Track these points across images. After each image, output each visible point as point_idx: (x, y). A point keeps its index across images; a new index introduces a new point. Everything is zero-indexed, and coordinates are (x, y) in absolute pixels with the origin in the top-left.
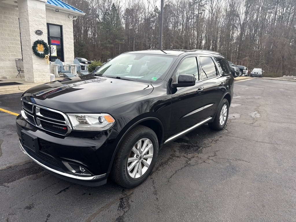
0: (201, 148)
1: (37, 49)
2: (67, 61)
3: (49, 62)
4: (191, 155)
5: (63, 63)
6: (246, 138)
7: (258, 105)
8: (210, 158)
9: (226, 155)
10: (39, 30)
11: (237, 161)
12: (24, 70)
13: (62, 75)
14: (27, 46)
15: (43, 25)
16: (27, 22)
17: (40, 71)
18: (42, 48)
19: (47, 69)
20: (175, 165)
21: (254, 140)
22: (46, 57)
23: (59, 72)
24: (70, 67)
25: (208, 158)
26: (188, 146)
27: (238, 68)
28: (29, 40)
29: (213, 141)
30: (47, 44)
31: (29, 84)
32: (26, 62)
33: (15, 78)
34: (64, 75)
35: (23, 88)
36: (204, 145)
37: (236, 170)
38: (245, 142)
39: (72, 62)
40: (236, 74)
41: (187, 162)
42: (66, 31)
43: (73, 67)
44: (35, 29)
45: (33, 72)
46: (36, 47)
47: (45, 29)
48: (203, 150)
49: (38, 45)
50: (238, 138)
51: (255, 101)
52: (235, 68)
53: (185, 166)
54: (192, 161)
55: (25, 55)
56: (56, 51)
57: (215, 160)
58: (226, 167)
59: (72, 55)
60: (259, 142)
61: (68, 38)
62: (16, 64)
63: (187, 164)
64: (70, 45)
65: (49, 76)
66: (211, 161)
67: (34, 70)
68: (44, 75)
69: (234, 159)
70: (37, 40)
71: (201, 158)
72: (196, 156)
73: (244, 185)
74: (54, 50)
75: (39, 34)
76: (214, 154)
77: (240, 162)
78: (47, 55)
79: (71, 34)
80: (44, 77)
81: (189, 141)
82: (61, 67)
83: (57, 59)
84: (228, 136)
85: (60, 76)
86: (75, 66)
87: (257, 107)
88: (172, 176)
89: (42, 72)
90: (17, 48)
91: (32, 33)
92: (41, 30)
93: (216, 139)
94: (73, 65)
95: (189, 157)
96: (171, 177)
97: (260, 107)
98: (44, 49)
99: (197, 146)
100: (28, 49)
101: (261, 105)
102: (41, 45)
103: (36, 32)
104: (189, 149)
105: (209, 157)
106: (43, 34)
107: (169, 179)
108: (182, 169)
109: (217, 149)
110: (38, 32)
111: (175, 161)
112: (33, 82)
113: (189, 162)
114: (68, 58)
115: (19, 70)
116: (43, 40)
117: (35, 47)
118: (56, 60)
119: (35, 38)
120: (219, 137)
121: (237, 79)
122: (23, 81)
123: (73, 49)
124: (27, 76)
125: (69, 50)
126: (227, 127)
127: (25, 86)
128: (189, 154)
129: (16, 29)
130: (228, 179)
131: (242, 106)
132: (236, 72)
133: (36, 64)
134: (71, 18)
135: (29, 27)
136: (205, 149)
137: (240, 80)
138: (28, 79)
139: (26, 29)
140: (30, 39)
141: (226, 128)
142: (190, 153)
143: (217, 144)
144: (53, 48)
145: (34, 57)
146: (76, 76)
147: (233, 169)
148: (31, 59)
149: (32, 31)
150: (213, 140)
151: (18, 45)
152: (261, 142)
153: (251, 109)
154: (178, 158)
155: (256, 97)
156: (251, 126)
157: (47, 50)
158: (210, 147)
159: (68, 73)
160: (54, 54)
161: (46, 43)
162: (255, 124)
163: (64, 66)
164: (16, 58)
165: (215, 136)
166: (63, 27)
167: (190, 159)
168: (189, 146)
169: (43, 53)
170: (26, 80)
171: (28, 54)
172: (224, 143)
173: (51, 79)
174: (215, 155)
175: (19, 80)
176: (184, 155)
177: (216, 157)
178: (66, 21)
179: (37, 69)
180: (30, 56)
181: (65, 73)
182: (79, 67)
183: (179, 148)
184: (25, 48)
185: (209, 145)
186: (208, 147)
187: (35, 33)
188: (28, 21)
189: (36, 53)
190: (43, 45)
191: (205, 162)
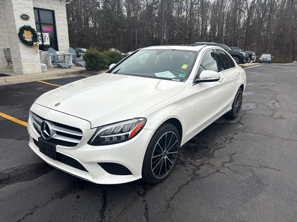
0: (213, 150)
1: (23, 36)
2: (62, 50)
3: (39, 51)
4: (199, 161)
5: (57, 52)
6: (268, 135)
7: (274, 93)
8: (226, 165)
9: (245, 159)
10: (25, 14)
11: (262, 169)
12: (12, 60)
13: (56, 65)
14: (12, 34)
15: (30, 9)
16: (10, 5)
17: (29, 61)
18: (30, 35)
19: (37, 59)
20: (178, 177)
21: (279, 138)
22: (35, 44)
23: (52, 62)
24: (65, 56)
25: (223, 166)
26: (195, 147)
27: (247, 53)
28: (14, 27)
29: (227, 140)
30: (36, 30)
31: (16, 76)
32: (13, 51)
33: (5, 70)
34: (58, 65)
35: (11, 80)
36: (216, 146)
37: (263, 184)
38: (268, 140)
39: (67, 50)
40: (245, 60)
41: (195, 172)
42: (58, 16)
43: (68, 57)
44: (20, 13)
45: (21, 62)
46: (23, 34)
47: (31, 13)
48: (214, 153)
49: (25, 31)
50: (258, 135)
51: (269, 88)
52: (243, 53)
53: (192, 179)
54: (201, 170)
55: (12, 44)
56: (49, 39)
57: (231, 168)
58: (248, 179)
59: (66, 43)
60: (286, 139)
61: (61, 25)
62: (5, 54)
63: (195, 176)
64: (64, 32)
65: (40, 66)
66: (227, 170)
67: (22, 60)
68: (34, 65)
69: (258, 166)
70: (23, 26)
71: (213, 166)
72: (207, 162)
73: (278, 209)
74: (46, 38)
75: (25, 19)
76: (230, 159)
77: (266, 170)
78: (35, 43)
79: (65, 20)
80: (34, 68)
81: (197, 141)
82: (54, 56)
83: (51, 48)
84: (244, 132)
85: (54, 66)
86: (70, 55)
87: (273, 95)
88: (174, 196)
89: (32, 62)
90: (4, 36)
91: (17, 18)
92: (27, 14)
93: (230, 137)
94: (67, 54)
95: (197, 165)
96: (172, 199)
97: (277, 95)
98: (32, 36)
99: (207, 147)
100: (15, 37)
101: (278, 93)
102: (28, 31)
103: (22, 16)
104: (196, 151)
105: (224, 163)
106: (30, 18)
107: (170, 201)
108: (187, 184)
109: (234, 152)
110: (24, 17)
111: (178, 171)
112: (22, 74)
113: (197, 172)
114: (63, 47)
115: (8, 60)
116: (30, 25)
117: (21, 34)
118: (49, 48)
119: (20, 23)
120: (234, 134)
121: (246, 65)
122: (12, 73)
123: (68, 37)
124: (15, 66)
125: (63, 37)
126: (242, 120)
127: (12, 77)
128: (197, 159)
129: (2, 15)
130: (254, 199)
131: (256, 94)
132: (245, 58)
133: (24, 52)
134: (64, 2)
135: (13, 10)
136: (217, 152)
137: (249, 66)
138: (17, 70)
139: (10, 14)
140: (15, 25)
141: (242, 122)
142: (198, 157)
143: (232, 143)
144: (46, 36)
145: (21, 45)
146: (72, 65)
147: (258, 182)
148: (18, 48)
149: (17, 15)
150: (227, 138)
151: (6, 33)
152: (289, 140)
153: (267, 98)
154: (183, 166)
155: (270, 84)
156: (271, 118)
157: (35, 37)
158: (224, 149)
159: (62, 63)
160: (47, 42)
161: (33, 29)
162: (276, 115)
163: (58, 55)
164: (5, 48)
165: (229, 133)
166: (56, 12)
167: (198, 168)
168: (197, 148)
169: (31, 40)
170: (15, 71)
171: (15, 42)
172: (241, 142)
173: (42, 70)
174: (232, 161)
175: (8, 72)
176: (190, 161)
177: (232, 163)
178: (58, 6)
179: (25, 59)
180: (17, 44)
181: (59, 63)
182: (75, 56)
183: (183, 151)
184: (11, 36)
185: (222, 146)
186: (221, 148)
187: (21, 18)
188: (12, 4)
189: (23, 41)
190: (30, 31)
191: (220, 171)
